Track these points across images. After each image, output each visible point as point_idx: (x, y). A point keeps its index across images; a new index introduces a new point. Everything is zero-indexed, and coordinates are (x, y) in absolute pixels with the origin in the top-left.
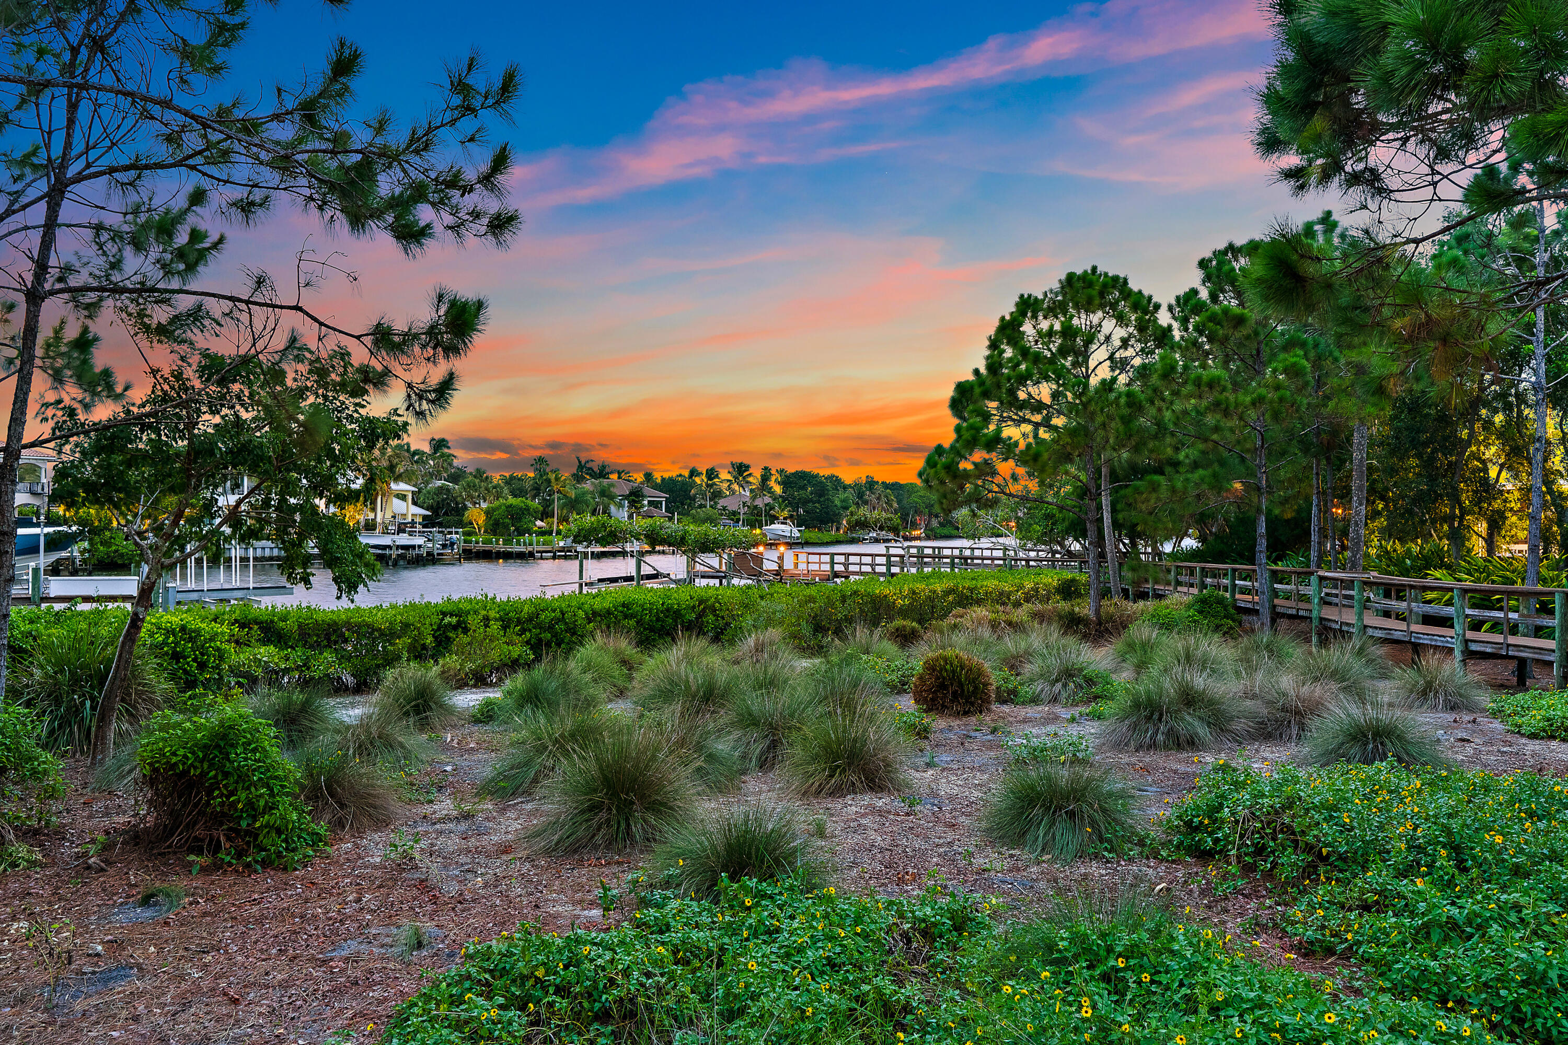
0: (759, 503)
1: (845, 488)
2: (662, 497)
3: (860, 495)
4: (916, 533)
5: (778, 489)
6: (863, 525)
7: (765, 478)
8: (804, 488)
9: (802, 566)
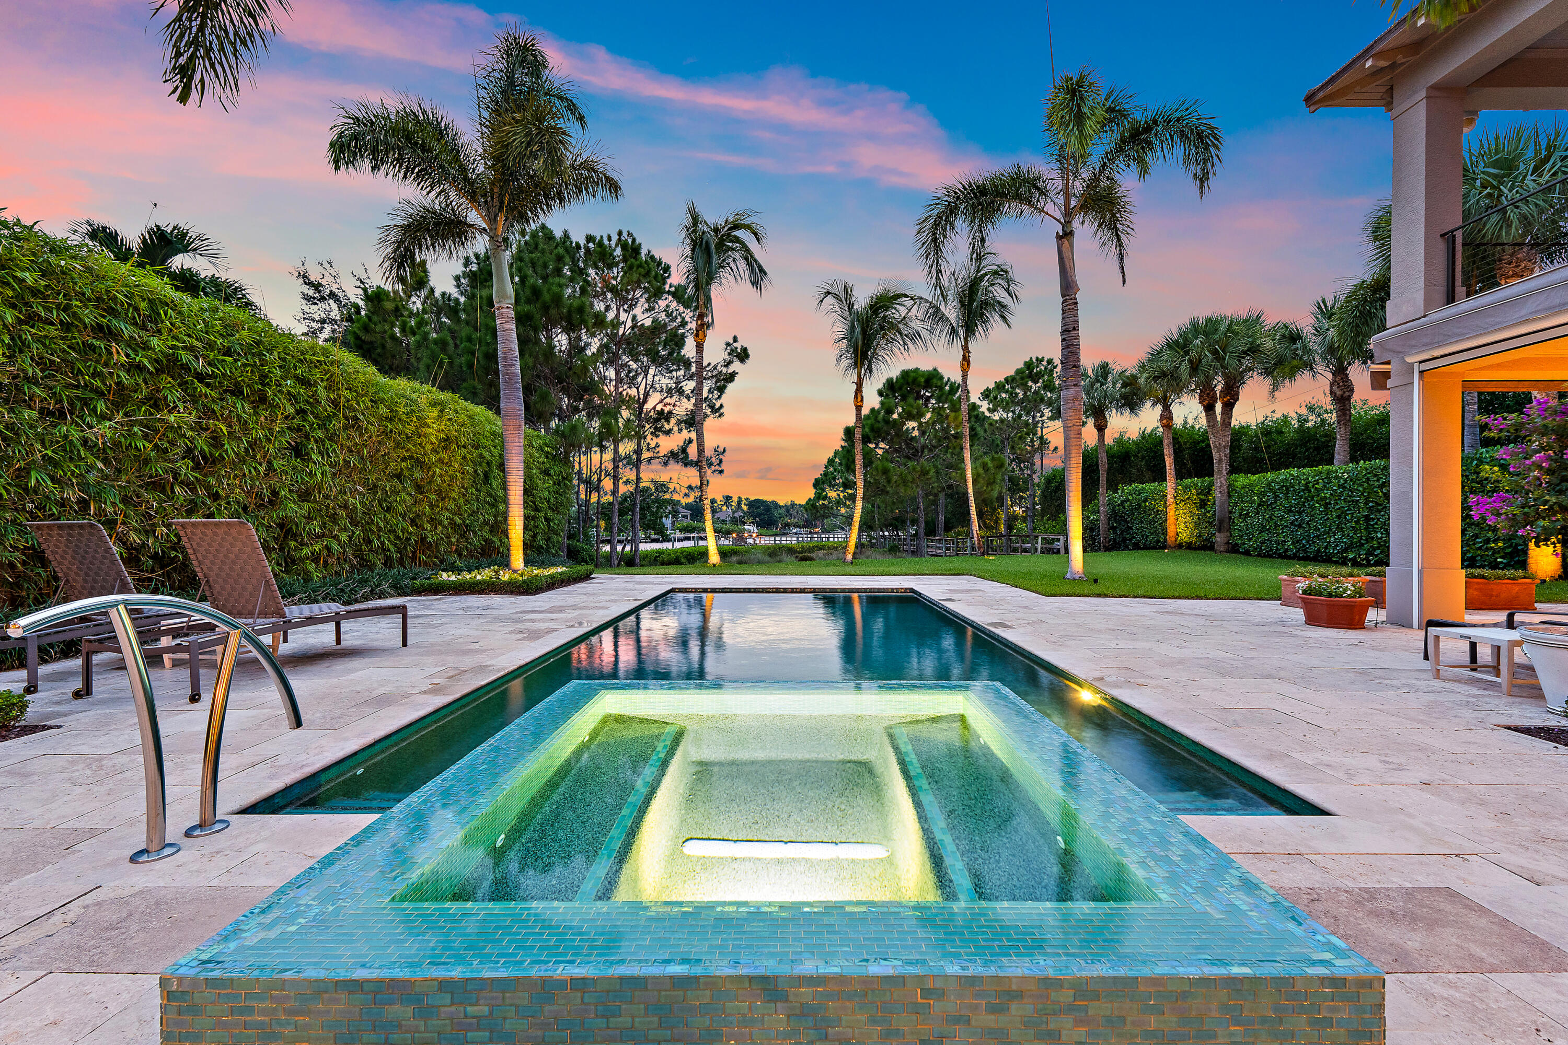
0: (736, 515)
1: (780, 507)
2: (688, 513)
3: (788, 511)
4: (817, 530)
5: (745, 508)
6: (787, 525)
7: (739, 503)
8: (759, 507)
9: (763, 542)
